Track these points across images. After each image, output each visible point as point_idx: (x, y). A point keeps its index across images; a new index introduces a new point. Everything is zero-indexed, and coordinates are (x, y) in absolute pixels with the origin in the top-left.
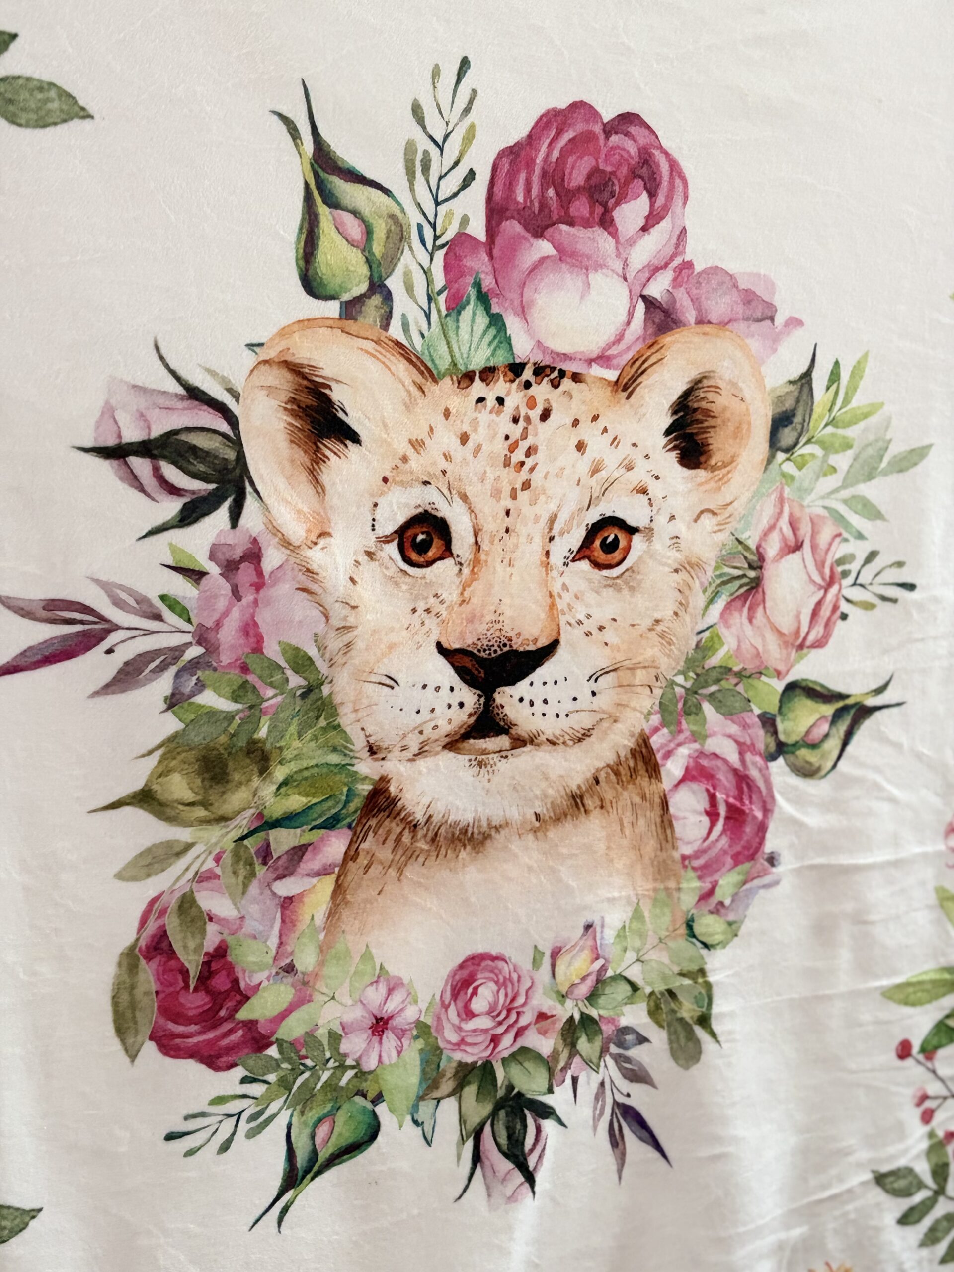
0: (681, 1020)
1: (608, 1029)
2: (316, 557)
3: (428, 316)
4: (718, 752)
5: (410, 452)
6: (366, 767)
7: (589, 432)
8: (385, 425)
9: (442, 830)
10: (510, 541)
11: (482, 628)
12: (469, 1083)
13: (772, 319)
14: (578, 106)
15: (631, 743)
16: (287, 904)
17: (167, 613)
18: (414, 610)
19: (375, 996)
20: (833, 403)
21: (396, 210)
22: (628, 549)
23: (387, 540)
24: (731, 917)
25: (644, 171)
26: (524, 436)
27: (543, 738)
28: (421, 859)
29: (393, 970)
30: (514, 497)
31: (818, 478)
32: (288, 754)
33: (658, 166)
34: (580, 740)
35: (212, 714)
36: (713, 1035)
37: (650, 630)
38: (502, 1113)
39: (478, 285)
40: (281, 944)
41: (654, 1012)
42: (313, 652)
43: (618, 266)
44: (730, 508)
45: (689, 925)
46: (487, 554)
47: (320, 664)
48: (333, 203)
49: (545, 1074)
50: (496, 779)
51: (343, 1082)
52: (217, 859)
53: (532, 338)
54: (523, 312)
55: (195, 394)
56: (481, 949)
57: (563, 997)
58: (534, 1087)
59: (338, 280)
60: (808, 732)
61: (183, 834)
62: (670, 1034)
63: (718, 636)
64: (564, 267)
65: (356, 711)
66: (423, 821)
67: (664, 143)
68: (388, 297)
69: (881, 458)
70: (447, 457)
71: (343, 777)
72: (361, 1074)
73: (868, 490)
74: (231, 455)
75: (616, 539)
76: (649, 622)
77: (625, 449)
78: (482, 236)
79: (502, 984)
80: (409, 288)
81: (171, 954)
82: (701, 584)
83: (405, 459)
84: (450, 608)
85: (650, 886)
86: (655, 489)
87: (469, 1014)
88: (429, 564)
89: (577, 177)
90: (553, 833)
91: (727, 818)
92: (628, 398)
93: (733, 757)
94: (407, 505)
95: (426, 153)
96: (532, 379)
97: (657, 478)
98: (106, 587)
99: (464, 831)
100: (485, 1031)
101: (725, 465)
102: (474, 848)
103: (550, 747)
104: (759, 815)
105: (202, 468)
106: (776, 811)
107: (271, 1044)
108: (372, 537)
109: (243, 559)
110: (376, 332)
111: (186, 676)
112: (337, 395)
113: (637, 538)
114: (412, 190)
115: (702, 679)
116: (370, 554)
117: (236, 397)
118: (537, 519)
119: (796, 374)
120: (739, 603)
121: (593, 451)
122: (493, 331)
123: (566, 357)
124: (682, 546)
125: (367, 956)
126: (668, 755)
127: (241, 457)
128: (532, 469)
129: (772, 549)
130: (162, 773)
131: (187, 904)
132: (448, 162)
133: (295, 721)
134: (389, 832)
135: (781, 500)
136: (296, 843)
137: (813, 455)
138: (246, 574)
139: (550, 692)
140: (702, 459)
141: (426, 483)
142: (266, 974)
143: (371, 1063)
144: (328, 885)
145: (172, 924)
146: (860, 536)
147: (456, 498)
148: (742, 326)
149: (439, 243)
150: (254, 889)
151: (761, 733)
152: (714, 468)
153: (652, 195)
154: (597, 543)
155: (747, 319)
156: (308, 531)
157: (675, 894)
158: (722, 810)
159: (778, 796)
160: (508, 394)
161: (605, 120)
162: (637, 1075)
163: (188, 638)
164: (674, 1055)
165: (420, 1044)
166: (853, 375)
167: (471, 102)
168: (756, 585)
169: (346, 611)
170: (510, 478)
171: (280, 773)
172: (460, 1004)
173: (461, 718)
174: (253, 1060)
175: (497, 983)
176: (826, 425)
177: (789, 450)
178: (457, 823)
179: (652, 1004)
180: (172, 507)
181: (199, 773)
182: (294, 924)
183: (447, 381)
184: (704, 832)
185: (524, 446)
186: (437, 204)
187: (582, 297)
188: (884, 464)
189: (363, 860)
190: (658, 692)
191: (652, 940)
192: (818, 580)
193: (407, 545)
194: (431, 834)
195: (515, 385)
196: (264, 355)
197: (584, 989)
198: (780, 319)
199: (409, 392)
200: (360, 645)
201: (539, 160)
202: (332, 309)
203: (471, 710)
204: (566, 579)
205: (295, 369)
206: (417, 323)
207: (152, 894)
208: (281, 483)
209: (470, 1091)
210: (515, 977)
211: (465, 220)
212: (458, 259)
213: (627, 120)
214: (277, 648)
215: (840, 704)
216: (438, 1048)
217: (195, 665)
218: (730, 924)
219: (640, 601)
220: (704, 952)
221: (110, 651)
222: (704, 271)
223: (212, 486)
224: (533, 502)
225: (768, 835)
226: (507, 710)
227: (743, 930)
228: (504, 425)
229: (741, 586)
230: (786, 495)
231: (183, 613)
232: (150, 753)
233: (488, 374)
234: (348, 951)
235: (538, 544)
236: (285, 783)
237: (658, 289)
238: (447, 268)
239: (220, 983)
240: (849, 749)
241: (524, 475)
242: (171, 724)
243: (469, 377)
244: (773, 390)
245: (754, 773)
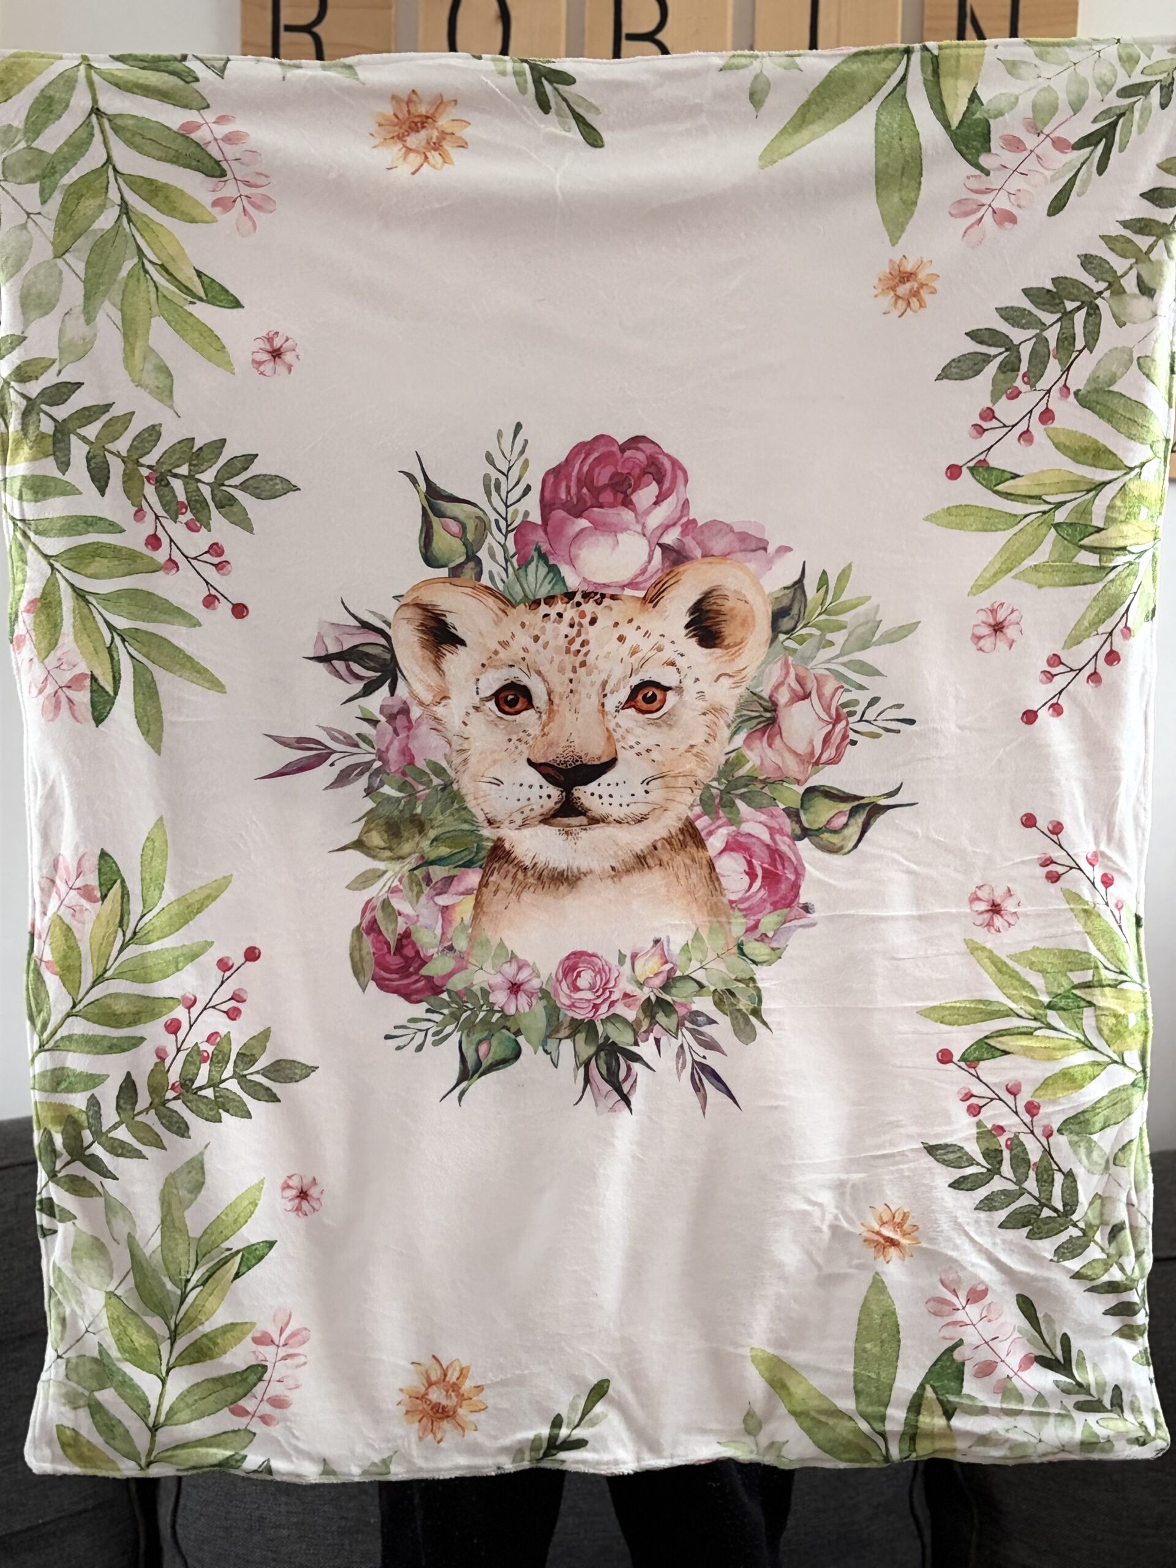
0: (739, 1010)
1: (682, 1011)
2: (439, 710)
3: (506, 570)
4: (752, 832)
5: (499, 648)
6: (487, 832)
7: (625, 629)
8: (481, 634)
9: (545, 873)
10: (574, 698)
11: (560, 750)
12: (579, 1032)
13: (765, 549)
14: (598, 439)
15: (680, 825)
16: (445, 909)
17: (362, 744)
18: (510, 740)
19: (510, 970)
20: (824, 599)
21: (481, 514)
22: (664, 701)
23: (488, 699)
24: (774, 945)
25: (652, 469)
26: (579, 634)
27: (611, 819)
28: (532, 889)
29: (521, 955)
30: (574, 670)
31: (818, 649)
32: (436, 823)
33: (663, 464)
34: (639, 821)
35: (389, 798)
36: (765, 1023)
37: (687, 751)
38: (602, 1054)
39: (538, 550)
40: (443, 933)
41: (719, 1003)
42: (444, 764)
43: (639, 528)
44: (744, 673)
45: (740, 948)
46: (558, 706)
47: (449, 771)
48: (440, 514)
49: (631, 1034)
50: (579, 842)
51: (494, 1020)
52: (400, 880)
53: (579, 576)
54: (571, 562)
55: (365, 625)
56: (579, 949)
57: (641, 985)
58: (623, 1039)
59: (446, 556)
60: (829, 822)
61: (381, 866)
62: (732, 1019)
63: (743, 756)
64: (598, 532)
65: (476, 799)
66: (530, 866)
67: (666, 450)
68: (479, 562)
69: (874, 635)
70: (525, 650)
71: (473, 838)
72: (505, 1016)
73: (867, 656)
74: (388, 656)
75: (654, 694)
76: (685, 747)
77: (655, 639)
78: (539, 522)
79: (599, 972)
80: (492, 556)
81: (380, 933)
82: (726, 722)
83: (496, 653)
84: (535, 738)
85: (706, 919)
86: (680, 662)
87: (577, 989)
88: (518, 713)
89: (603, 477)
90: (625, 879)
91: (763, 878)
92: (654, 606)
93: (766, 837)
94: (498, 679)
95: (497, 479)
96: (582, 601)
97: (682, 655)
98: (328, 731)
99: (562, 873)
100: (589, 1001)
101: (736, 645)
102: (569, 885)
103: (618, 825)
104: (792, 877)
105: (372, 664)
106: (807, 875)
107: (443, 992)
108: (477, 698)
109: (399, 713)
110: (473, 583)
111: (374, 778)
112: (450, 619)
113: (669, 694)
114: (490, 501)
115: (733, 785)
116: (477, 709)
117: (389, 625)
118: (593, 684)
119: (789, 582)
120: (759, 734)
121: (629, 643)
122: (551, 575)
123: (605, 585)
124: (707, 698)
125: (501, 945)
126: (710, 833)
127: (394, 657)
128: (586, 654)
129: (783, 697)
130: (366, 830)
131: (386, 904)
132: (512, 483)
133: (439, 805)
134: (508, 872)
135: (786, 665)
136: (446, 875)
137: (811, 635)
138: (401, 721)
139: (612, 790)
140: (717, 642)
141: (511, 666)
142: (436, 950)
143: (511, 1010)
144: (470, 900)
145: (379, 915)
146: (861, 687)
147: (533, 673)
148: (740, 555)
149: (510, 528)
150: (423, 899)
151: (788, 821)
152: (728, 647)
153: (660, 483)
154: (640, 697)
155: (741, 551)
156: (434, 696)
157: (727, 927)
158: (759, 872)
159: (806, 865)
160: (565, 610)
161: (621, 442)
162: (711, 1045)
163: (373, 757)
164: (736, 1033)
165: (544, 1002)
166: (839, 579)
167: (524, 447)
168: (773, 721)
169: (460, 741)
170: (569, 660)
171: (432, 834)
172: (569, 980)
173: (550, 804)
174: (432, 1000)
175: (594, 971)
176: (820, 614)
177: (790, 632)
178: (555, 869)
179: (716, 998)
180: (358, 686)
181: (386, 832)
182: (450, 922)
183: (522, 606)
184: (746, 885)
185: (579, 641)
186: (507, 507)
187: (613, 549)
188: (877, 637)
189: (492, 887)
190: (698, 792)
191: (711, 955)
192: (826, 718)
193: (501, 702)
194: (536, 875)
195: (569, 605)
196: (404, 601)
197: (658, 981)
198: (771, 549)
199: (497, 615)
200: (473, 760)
201: (574, 473)
202: (444, 572)
203: (556, 800)
204: (617, 720)
205: (423, 607)
206: (499, 574)
207: (366, 898)
208: (417, 670)
209: (581, 1037)
210: (607, 968)
211: (526, 514)
212: (523, 536)
213: (636, 441)
214: (424, 763)
215: (856, 803)
216: (557, 1007)
217: (378, 771)
218: (773, 949)
219: (675, 733)
220: (753, 966)
221: (332, 765)
222: (706, 524)
223: (378, 674)
224: (589, 674)
225: (802, 891)
226: (583, 800)
227: (785, 955)
228: (564, 628)
229: (759, 723)
230: (790, 662)
231: (369, 743)
232: (359, 820)
233: (550, 600)
234: (488, 941)
235: (595, 700)
236: (435, 839)
237: (670, 539)
238: (516, 542)
239: (409, 952)
240: (868, 835)
241: (580, 657)
242: (369, 804)
243: (536, 603)
244: (770, 594)
245: (784, 848)
